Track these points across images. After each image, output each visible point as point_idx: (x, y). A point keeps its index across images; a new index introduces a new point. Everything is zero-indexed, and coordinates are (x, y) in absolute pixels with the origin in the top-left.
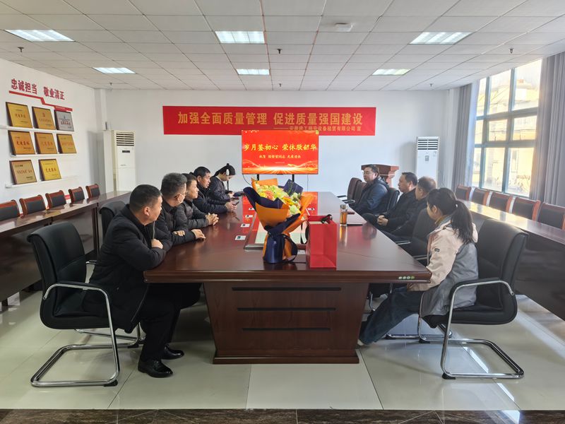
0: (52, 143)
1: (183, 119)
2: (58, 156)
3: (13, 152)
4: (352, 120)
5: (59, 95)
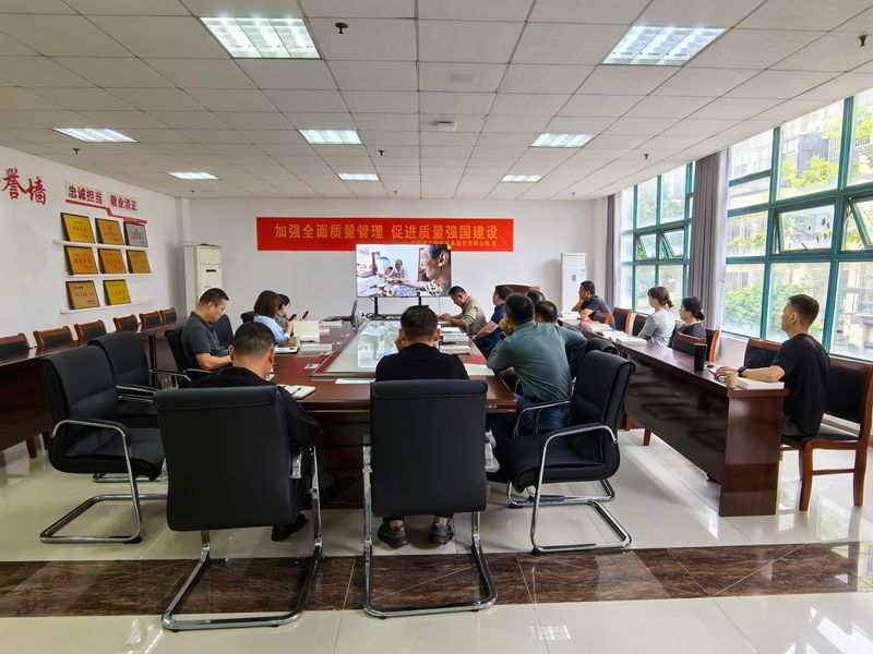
0: (121, 261)
1: (280, 232)
2: (127, 276)
3: (70, 271)
4: (485, 234)
5: (129, 204)
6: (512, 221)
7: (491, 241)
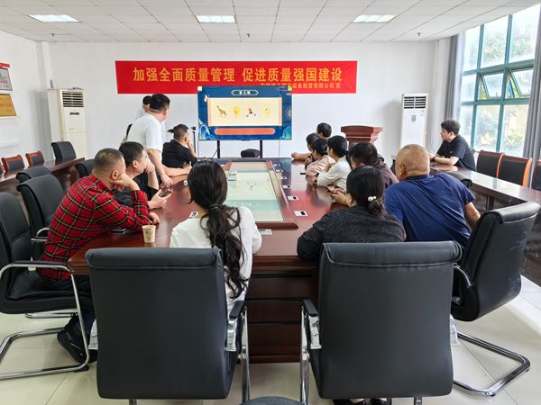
6: (356, 62)
7: (335, 82)
